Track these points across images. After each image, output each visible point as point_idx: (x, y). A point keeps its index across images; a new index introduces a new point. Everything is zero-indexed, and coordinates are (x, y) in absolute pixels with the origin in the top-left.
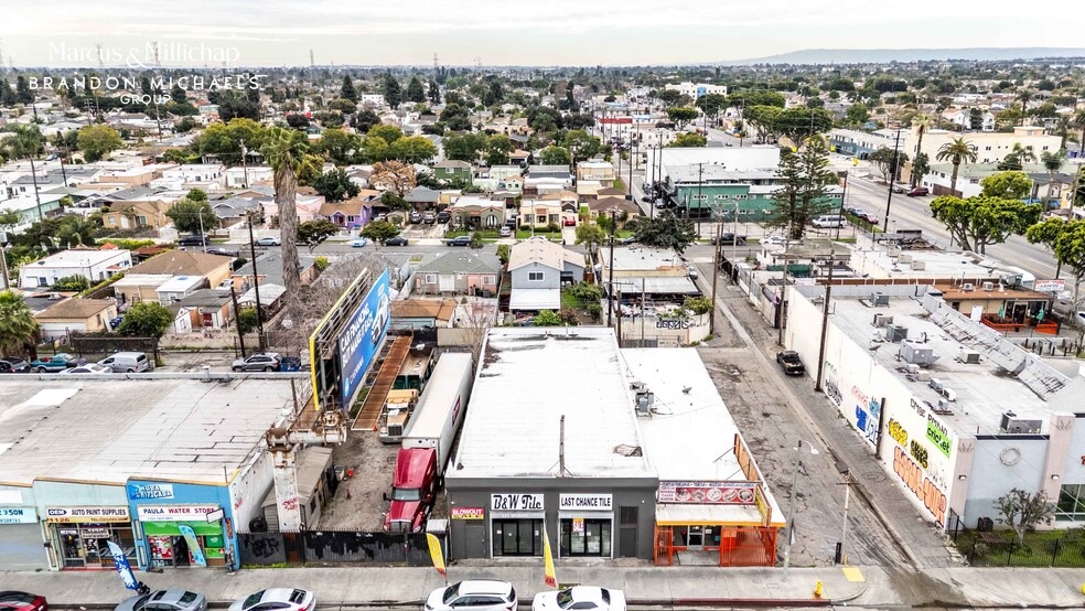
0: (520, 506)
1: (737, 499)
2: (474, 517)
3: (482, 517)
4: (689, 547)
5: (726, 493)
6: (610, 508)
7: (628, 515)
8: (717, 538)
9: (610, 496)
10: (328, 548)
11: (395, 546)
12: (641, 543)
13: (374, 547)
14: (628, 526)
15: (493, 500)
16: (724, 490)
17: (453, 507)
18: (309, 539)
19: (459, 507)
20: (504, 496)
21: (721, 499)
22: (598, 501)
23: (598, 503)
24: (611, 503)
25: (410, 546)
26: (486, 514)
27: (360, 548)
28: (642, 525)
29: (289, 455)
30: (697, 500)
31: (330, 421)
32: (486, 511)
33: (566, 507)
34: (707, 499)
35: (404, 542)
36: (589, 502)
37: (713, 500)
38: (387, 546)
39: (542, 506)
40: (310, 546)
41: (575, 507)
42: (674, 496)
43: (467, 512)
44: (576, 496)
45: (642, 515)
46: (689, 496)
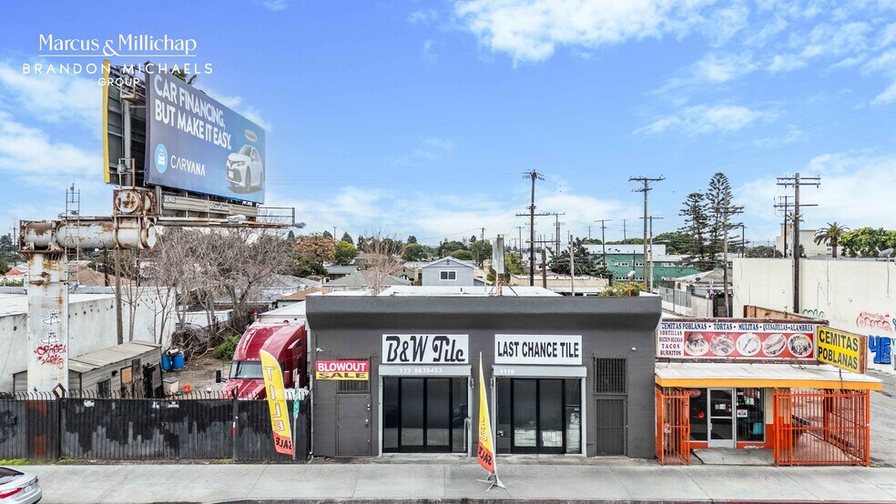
0: (429, 355)
1: (786, 353)
2: (352, 376)
3: (366, 377)
4: (712, 443)
5: (767, 342)
6: (579, 361)
7: (609, 373)
8: (757, 429)
9: (578, 339)
10: (101, 430)
11: (217, 426)
12: (633, 430)
13: (180, 428)
14: (610, 395)
15: (386, 344)
16: (763, 337)
17: (318, 357)
18: (70, 413)
19: (328, 357)
20: (404, 337)
21: (761, 354)
22: (559, 347)
23: (559, 352)
24: (579, 353)
25: (241, 427)
26: (373, 370)
27: (157, 432)
28: (634, 394)
29: (55, 264)
30: (720, 354)
31: (126, 204)
32: (373, 362)
33: (506, 359)
34: (736, 353)
35: (231, 418)
36: (542, 350)
37: (745, 354)
38: (202, 428)
39: (466, 356)
40: (71, 428)
41: (520, 359)
42: (683, 347)
43: (342, 366)
44: (521, 338)
45: (633, 375)
46: (706, 347)
